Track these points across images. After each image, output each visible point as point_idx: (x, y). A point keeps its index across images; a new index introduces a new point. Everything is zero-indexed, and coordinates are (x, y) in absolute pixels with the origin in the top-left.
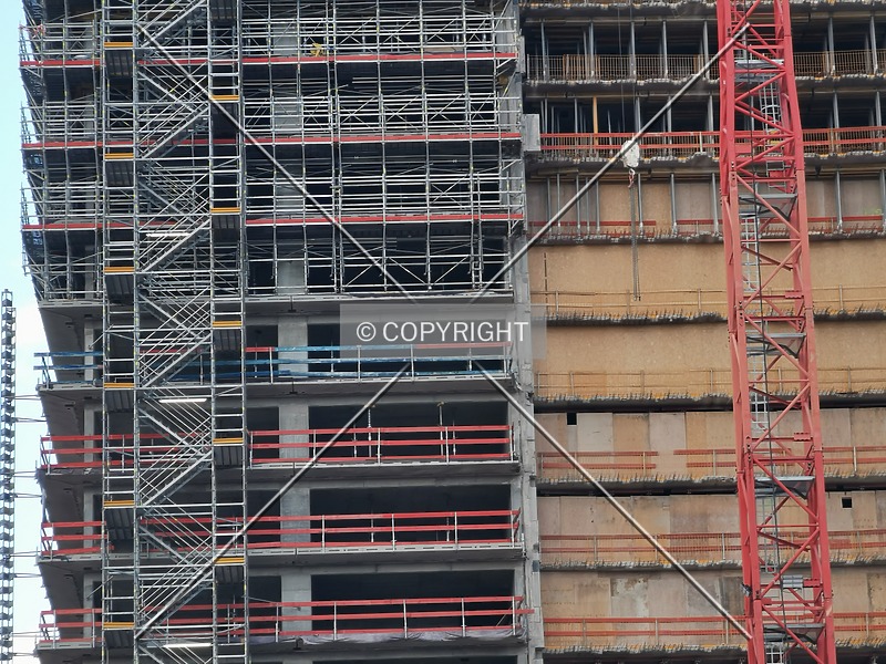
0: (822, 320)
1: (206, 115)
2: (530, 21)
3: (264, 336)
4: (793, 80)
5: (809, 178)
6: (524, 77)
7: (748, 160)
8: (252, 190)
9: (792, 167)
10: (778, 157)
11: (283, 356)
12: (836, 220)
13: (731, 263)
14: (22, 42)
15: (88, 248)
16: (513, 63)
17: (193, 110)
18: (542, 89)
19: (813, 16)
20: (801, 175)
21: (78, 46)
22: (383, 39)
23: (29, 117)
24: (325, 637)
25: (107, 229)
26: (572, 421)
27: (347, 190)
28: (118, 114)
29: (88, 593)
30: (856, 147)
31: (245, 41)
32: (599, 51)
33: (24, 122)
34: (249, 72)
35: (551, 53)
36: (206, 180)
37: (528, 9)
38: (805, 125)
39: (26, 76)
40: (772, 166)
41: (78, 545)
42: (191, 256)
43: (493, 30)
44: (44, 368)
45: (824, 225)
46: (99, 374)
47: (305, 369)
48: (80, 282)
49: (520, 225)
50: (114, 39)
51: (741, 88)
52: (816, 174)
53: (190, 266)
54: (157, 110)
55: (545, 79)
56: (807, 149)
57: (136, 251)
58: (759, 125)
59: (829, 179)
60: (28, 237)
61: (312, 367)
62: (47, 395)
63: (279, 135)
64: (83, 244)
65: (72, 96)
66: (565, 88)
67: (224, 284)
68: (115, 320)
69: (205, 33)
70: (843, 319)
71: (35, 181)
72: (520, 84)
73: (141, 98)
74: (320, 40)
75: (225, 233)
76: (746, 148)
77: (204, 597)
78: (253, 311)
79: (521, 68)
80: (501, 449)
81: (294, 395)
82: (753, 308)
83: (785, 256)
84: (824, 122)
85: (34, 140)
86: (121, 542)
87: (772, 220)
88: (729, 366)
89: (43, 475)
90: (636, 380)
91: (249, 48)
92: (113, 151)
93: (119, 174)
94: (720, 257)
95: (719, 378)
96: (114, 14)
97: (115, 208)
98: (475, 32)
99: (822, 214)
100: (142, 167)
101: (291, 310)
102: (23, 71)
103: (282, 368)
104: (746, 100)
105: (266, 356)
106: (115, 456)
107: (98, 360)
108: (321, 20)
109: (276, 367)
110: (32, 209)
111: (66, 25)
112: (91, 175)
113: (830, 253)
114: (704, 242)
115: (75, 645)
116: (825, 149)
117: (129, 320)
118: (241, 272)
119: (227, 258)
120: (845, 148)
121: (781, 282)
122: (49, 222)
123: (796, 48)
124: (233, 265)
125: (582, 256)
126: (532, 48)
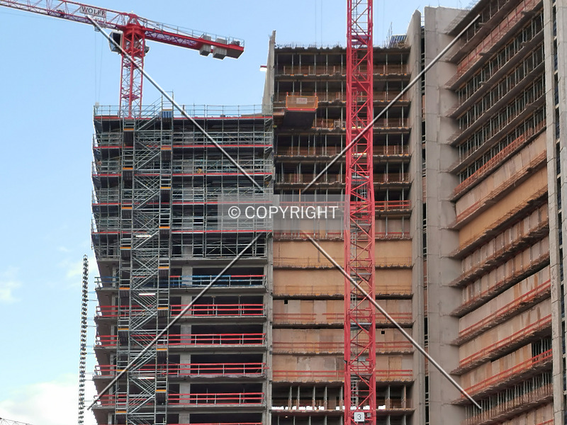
0: (378, 269)
1: (159, 194)
2: (278, 162)
3: (176, 272)
4: (372, 184)
5: (376, 219)
6: (275, 182)
7: (355, 212)
8: (174, 221)
9: (370, 215)
10: (365, 211)
11: (183, 279)
12: (385, 234)
13: (346, 248)
14: (93, 167)
15: (115, 240)
16: (271, 177)
17: (154, 192)
18: (281, 186)
19: (381, 161)
20: (373, 218)
21: (113, 169)
22: (224, 167)
23: (95, 194)
24: (194, 376)
25: (121, 234)
26: (286, 303)
27: (209, 221)
28: (126, 193)
29: (112, 360)
30: (394, 208)
31: (174, 168)
32: (302, 173)
33: (93, 196)
34: (175, 179)
35: (285, 173)
36: (158, 217)
37: (277, 157)
38: (376, 200)
39: (94, 179)
40: (363, 214)
41: (109, 344)
42: (152, 243)
43: (264, 165)
44: (98, 282)
45: (381, 235)
46: (117, 284)
47: (191, 284)
48: (111, 252)
49: (271, 234)
50: (126, 167)
51: (353, 186)
52: (379, 217)
53: (152, 247)
54: (141, 192)
55: (282, 182)
56: (376, 208)
57: (132, 241)
58: (359, 200)
59: (384, 219)
60: (93, 236)
61: (194, 283)
62: (98, 291)
63: (185, 201)
64: (113, 239)
65: (111, 187)
66: (290, 186)
67: (163, 253)
68: (124, 266)
69: (159, 165)
70: (386, 269)
71: (96, 217)
72: (273, 184)
73: (135, 188)
74: (201, 168)
75: (164, 235)
76: (354, 208)
77: (153, 361)
78: (173, 263)
79: (274, 178)
80: (260, 312)
81: (187, 292)
82: (353, 264)
83: (366, 247)
84: (383, 198)
85: (96, 203)
86: (124, 342)
87: (363, 233)
88: (344, 284)
89: (96, 319)
90: (310, 289)
91: (175, 170)
92: (125, 206)
93: (127, 214)
94: (343, 246)
95: (340, 288)
96: (127, 158)
97: (125, 227)
98: (257, 165)
99: (380, 232)
100: (135, 212)
101: (187, 263)
102: (93, 178)
103: (183, 283)
104: (355, 191)
105: (177, 279)
106: (123, 313)
107: (118, 280)
108: (201, 160)
109: (181, 283)
110: (95, 227)
111: (109, 162)
112: (117, 215)
113: (382, 245)
114: (337, 241)
115: (106, 377)
116: (383, 208)
117: (129, 266)
118: (170, 249)
119: (165, 244)
120: (390, 208)
121: (364, 255)
122: (101, 231)
123: (374, 172)
124: (167, 247)
125: (293, 245)
126: (278, 171)
